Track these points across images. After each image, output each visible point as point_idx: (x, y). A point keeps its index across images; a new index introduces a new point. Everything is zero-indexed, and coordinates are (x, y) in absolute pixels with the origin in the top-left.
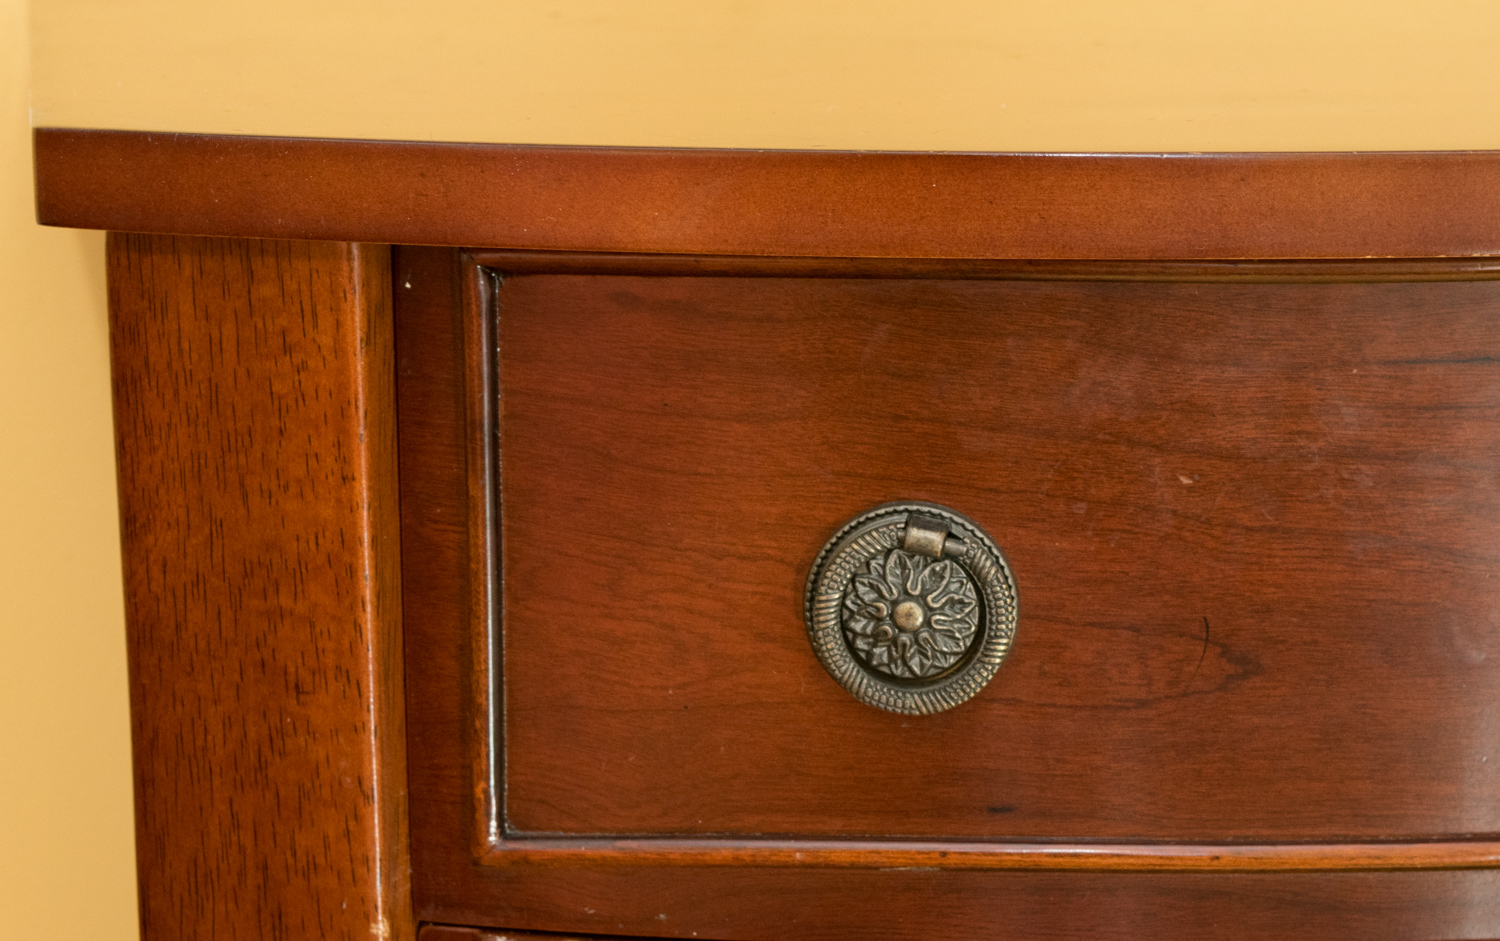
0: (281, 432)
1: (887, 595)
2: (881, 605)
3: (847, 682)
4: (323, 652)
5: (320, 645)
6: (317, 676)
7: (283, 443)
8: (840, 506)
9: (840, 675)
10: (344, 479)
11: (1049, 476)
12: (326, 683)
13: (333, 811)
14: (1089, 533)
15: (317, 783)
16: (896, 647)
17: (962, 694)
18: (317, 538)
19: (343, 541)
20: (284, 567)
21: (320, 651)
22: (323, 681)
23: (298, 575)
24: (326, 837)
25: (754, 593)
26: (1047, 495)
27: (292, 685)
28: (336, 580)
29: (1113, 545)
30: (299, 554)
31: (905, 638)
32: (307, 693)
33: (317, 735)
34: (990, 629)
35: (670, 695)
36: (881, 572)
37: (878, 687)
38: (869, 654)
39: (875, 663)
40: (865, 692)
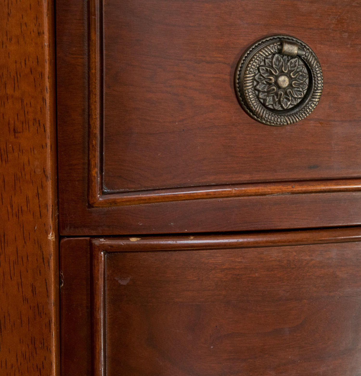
0: (9, 14)
1: (274, 73)
2: (272, 78)
3: (258, 112)
4: (28, 113)
5: (26, 110)
6: (24, 124)
7: (10, 19)
8: (249, 38)
9: (255, 109)
10: (39, 33)
11: (334, 22)
12: (29, 127)
13: (31, 185)
14: (349, 46)
15: (23, 173)
16: (277, 96)
17: (304, 115)
18: (25, 61)
19: (38, 62)
20: (9, 76)
21: (26, 112)
22: (27, 126)
23: (16, 79)
24: (27, 198)
25: (213, 78)
26: (333, 30)
27: (12, 129)
28: (34, 79)
29: (358, 51)
30: (16, 69)
31: (280, 92)
32: (20, 132)
33: (24, 151)
34: (315, 87)
35: (177, 125)
36: (271, 64)
37: (270, 114)
38: (265, 100)
39: (267, 104)
40: (265, 116)
